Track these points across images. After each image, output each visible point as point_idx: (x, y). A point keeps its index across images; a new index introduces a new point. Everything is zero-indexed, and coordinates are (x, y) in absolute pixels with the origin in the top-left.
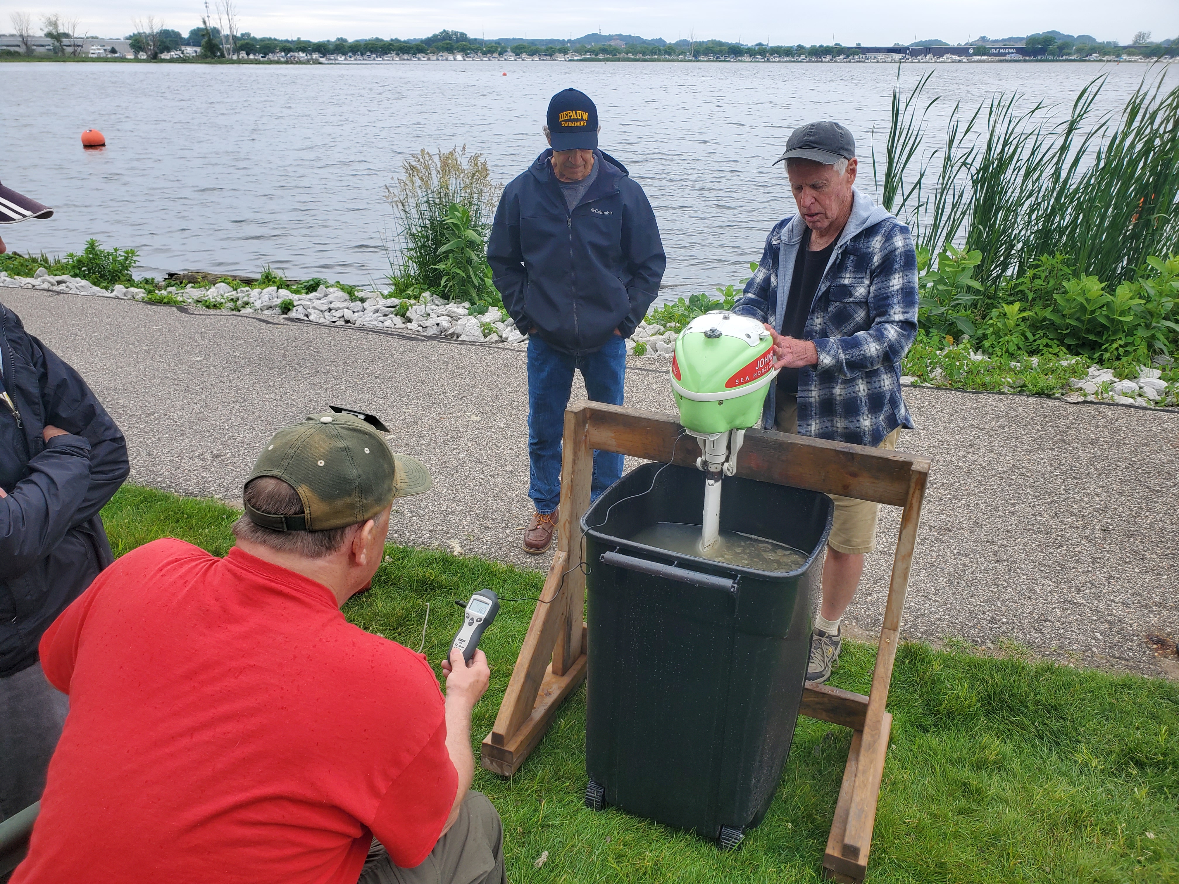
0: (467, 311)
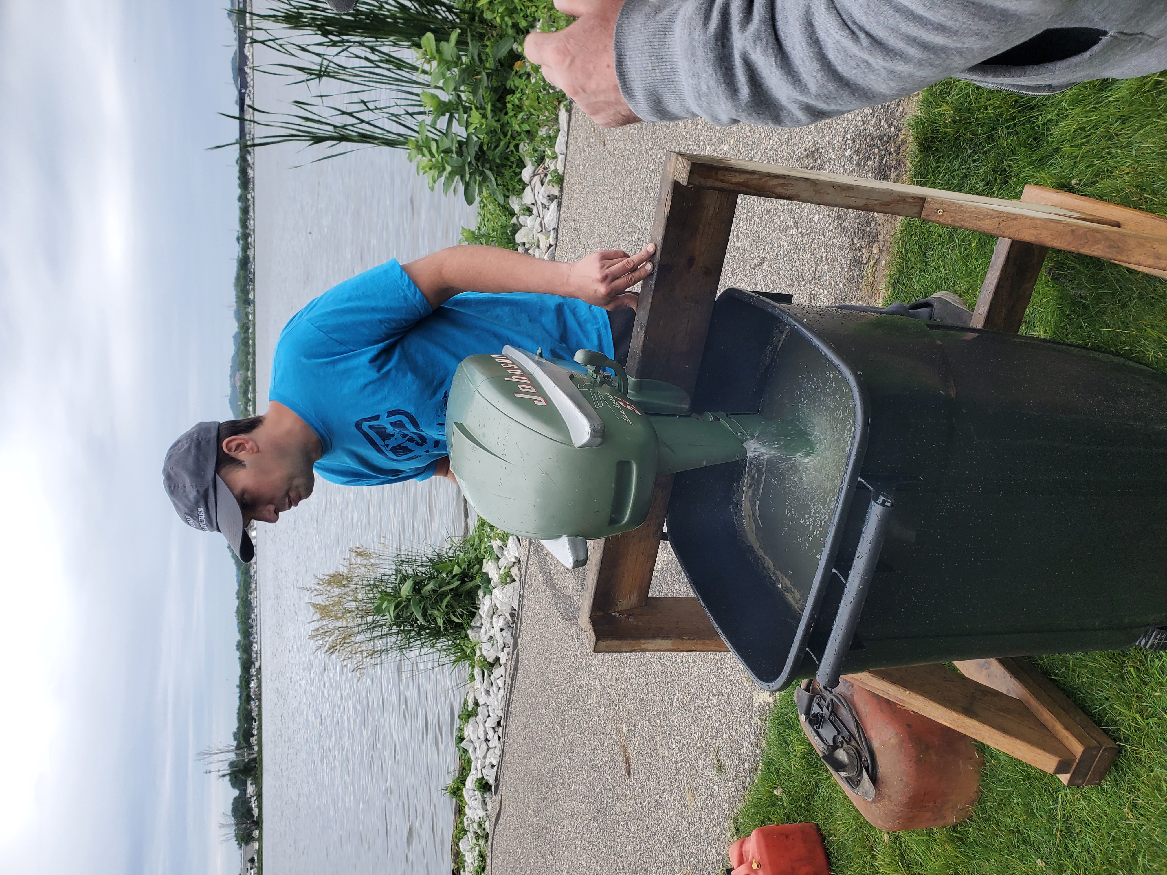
0: (488, 596)
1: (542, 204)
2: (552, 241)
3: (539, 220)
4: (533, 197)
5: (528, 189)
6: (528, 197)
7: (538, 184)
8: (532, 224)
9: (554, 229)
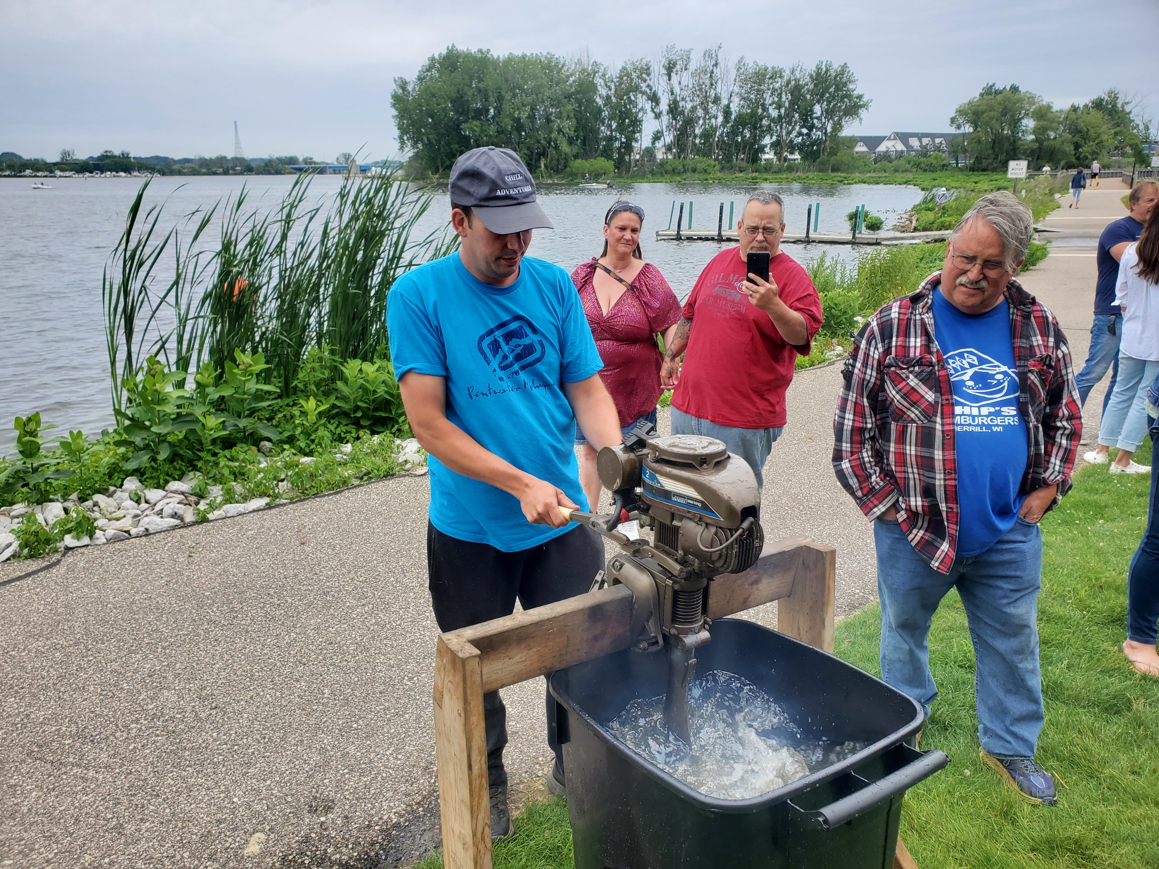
1: (162, 510)
2: (134, 531)
3: (139, 512)
4: (158, 499)
5: (160, 493)
6: (154, 494)
7: (178, 500)
8: (129, 507)
9: (147, 530)
